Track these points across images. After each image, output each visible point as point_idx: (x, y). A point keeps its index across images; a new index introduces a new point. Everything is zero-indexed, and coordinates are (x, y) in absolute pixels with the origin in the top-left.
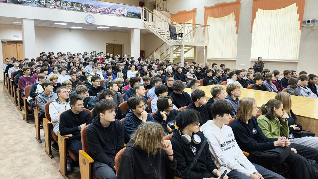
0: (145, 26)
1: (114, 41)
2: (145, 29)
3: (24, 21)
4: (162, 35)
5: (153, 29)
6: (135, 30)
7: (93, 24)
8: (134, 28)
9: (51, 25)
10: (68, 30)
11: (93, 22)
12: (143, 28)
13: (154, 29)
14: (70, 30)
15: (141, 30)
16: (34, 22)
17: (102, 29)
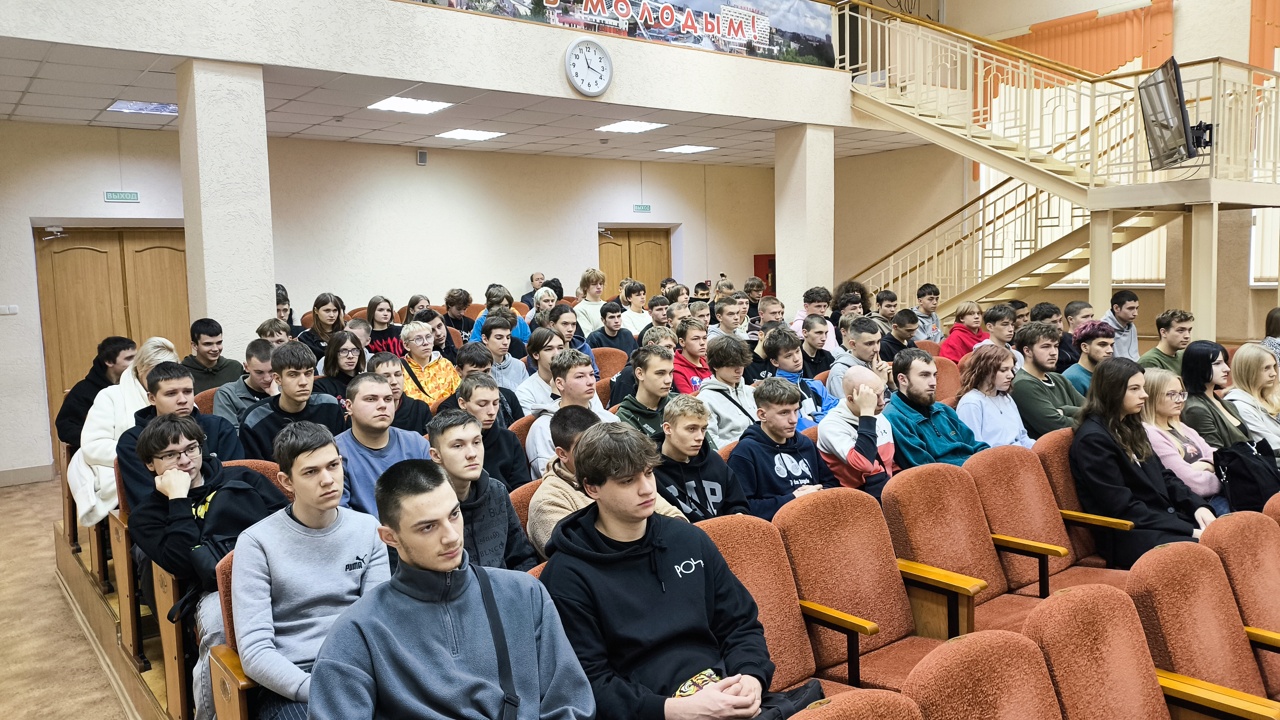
2: (858, 125)
6: (810, 132)
7: (603, 100)
10: (411, 160)
14: (422, 155)
16: (262, 84)
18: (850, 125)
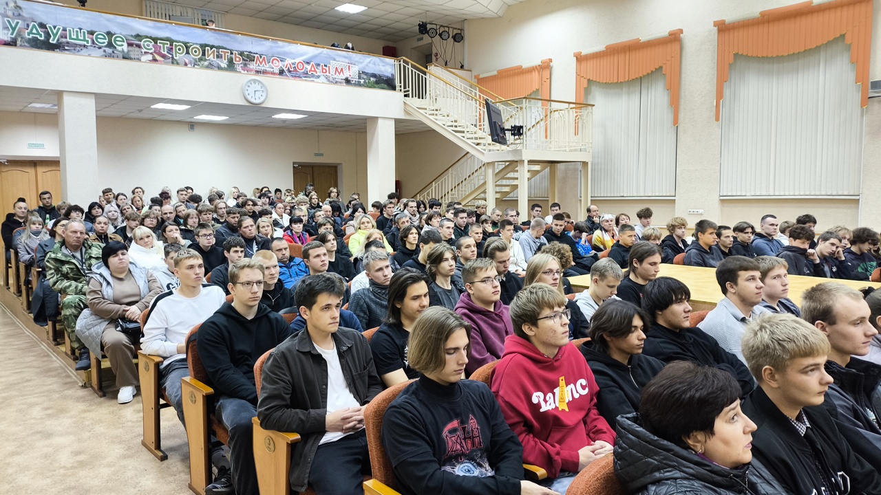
0: (406, 112)
1: (316, 155)
2: (407, 117)
3: (67, 99)
4: (459, 135)
5: (431, 117)
6: (380, 121)
7: (263, 105)
8: (377, 118)
9: (140, 111)
10: (187, 127)
11: (262, 99)
12: (402, 116)
13: (435, 117)
14: (192, 125)
15: (397, 121)
16: (94, 101)
17: (284, 121)
18: (403, 118)
